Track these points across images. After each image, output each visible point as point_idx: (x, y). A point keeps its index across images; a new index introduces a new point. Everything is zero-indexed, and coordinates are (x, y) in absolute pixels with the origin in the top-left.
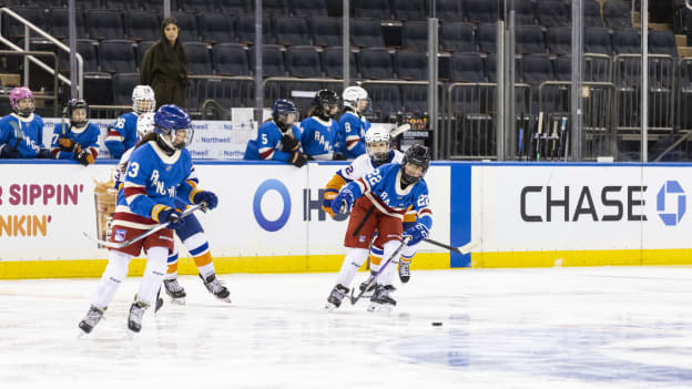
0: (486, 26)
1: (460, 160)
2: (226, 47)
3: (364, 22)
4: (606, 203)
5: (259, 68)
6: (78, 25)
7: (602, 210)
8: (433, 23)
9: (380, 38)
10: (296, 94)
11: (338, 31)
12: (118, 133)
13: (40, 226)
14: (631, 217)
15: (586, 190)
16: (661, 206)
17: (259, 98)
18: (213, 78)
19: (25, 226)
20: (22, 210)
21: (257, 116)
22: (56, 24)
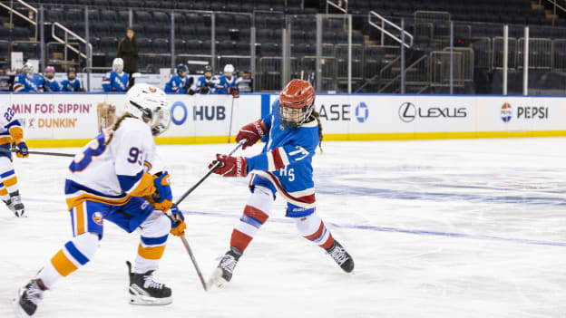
0: (278, 31)
1: (266, 93)
2: (157, 41)
3: (222, 29)
4: (332, 112)
5: (173, 50)
6: (90, 30)
7: (330, 116)
8: (253, 30)
9: (229, 37)
10: (190, 62)
11: (209, 33)
12: (107, 80)
13: (72, 123)
14: (344, 119)
15: (323, 107)
16: (357, 114)
17: (173, 64)
18: (152, 55)
19: (65, 123)
20: (64, 116)
21: (172, 72)
22: (80, 31)
